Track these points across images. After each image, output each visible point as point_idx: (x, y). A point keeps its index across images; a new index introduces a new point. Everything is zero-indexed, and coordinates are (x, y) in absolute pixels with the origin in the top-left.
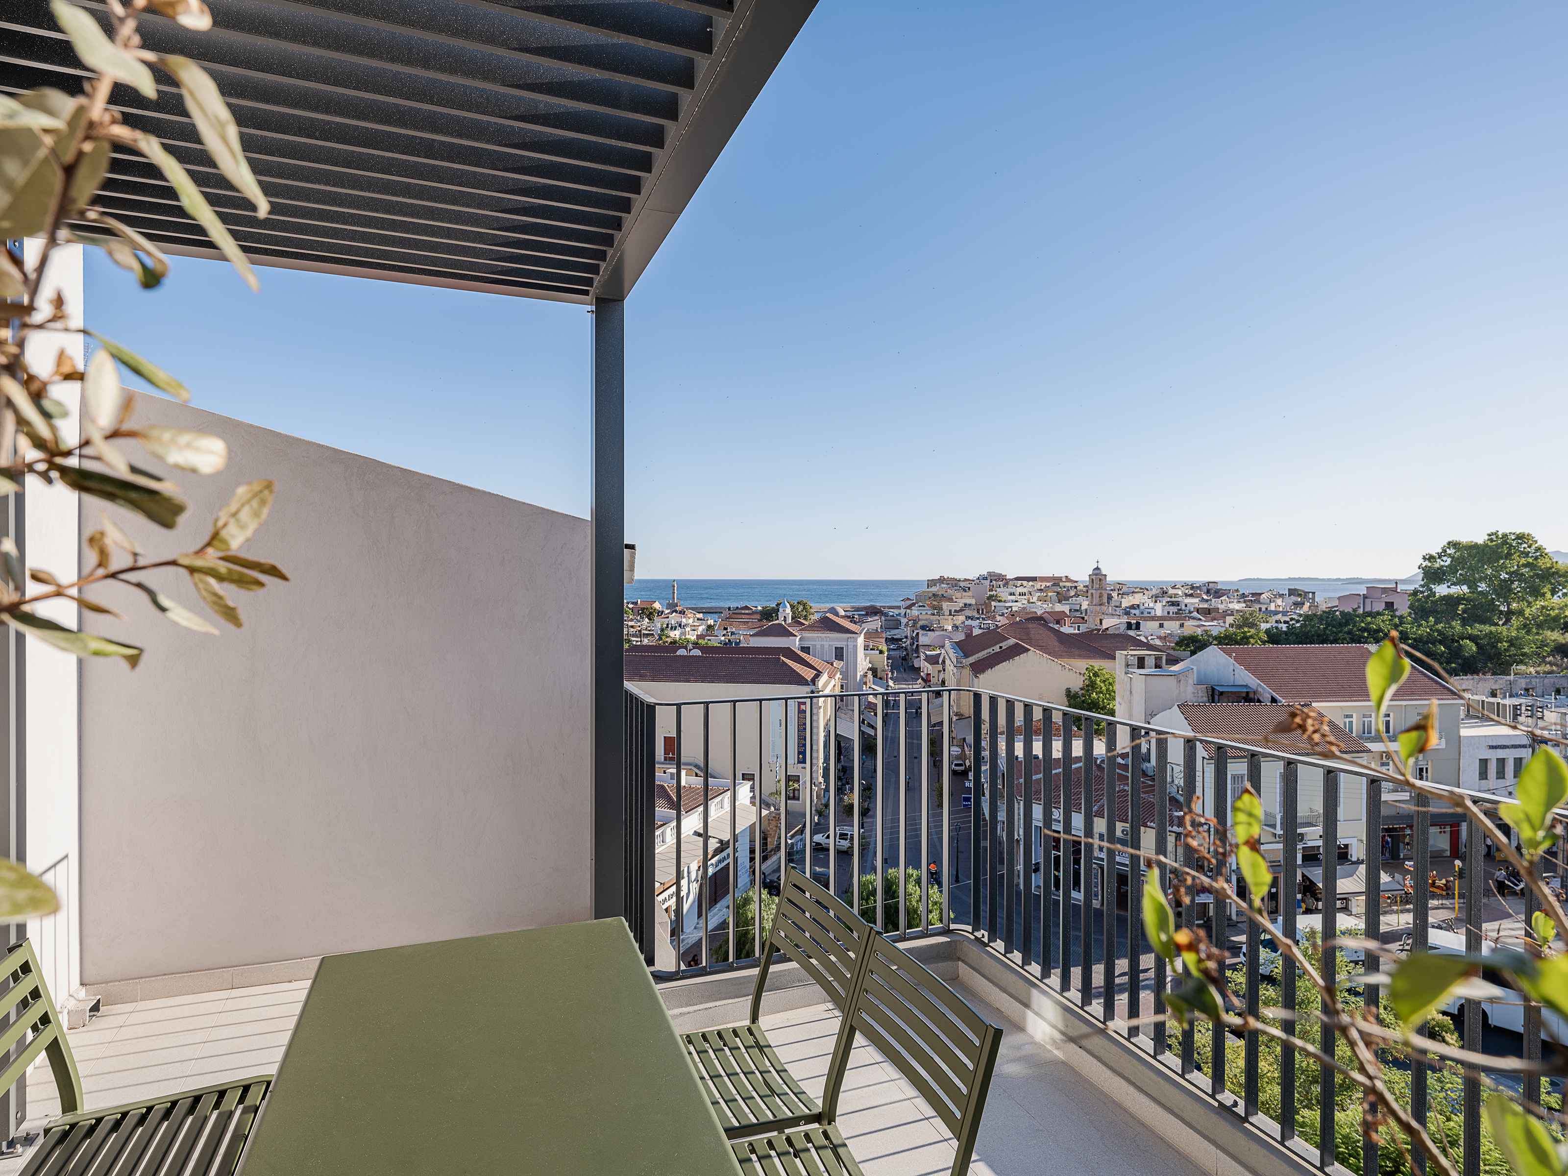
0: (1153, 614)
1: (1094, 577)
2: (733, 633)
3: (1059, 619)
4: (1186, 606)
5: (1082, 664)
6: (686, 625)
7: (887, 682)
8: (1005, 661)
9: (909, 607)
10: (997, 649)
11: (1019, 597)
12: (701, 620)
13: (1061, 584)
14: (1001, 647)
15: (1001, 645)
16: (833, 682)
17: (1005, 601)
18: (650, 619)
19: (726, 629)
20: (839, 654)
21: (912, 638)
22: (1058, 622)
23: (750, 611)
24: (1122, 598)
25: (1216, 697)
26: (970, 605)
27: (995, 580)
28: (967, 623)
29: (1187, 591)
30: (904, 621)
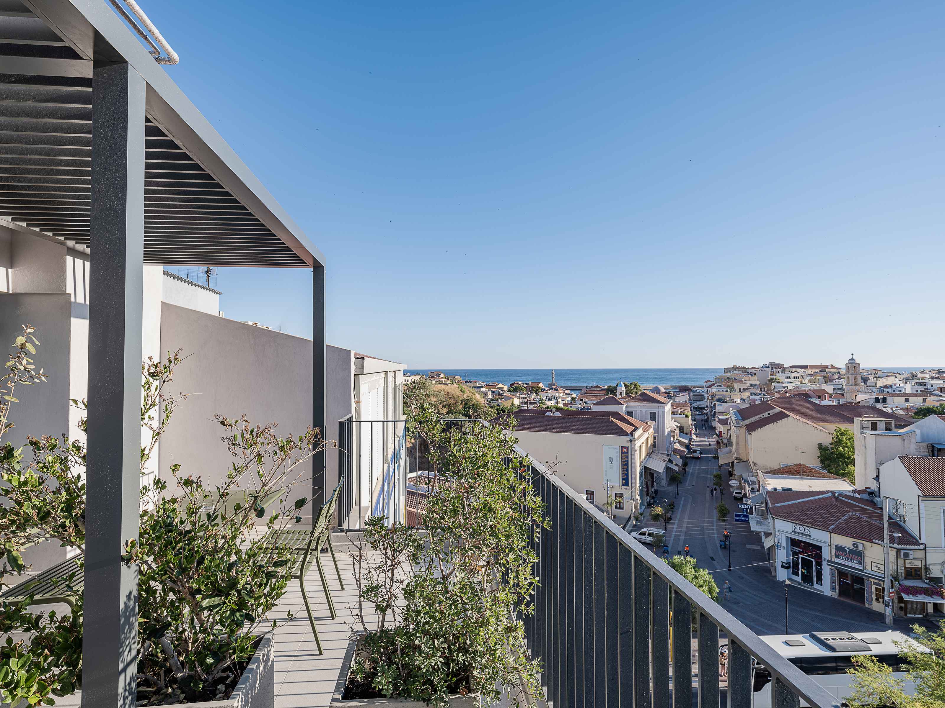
0: (903, 391)
1: (849, 365)
2: (586, 403)
3: (821, 395)
4: (932, 386)
5: (832, 427)
6: (558, 397)
7: (691, 436)
8: (771, 423)
9: (710, 387)
10: (766, 415)
11: (793, 380)
12: (568, 394)
13: (827, 370)
14: (769, 414)
15: (769, 412)
16: (646, 435)
17: (782, 383)
18: (536, 394)
19: (581, 400)
20: (653, 416)
21: (711, 407)
22: (819, 397)
23: (600, 389)
24: (877, 380)
25: (936, 453)
26: (755, 385)
27: (775, 368)
28: (751, 397)
29: (934, 375)
30: (706, 395)
